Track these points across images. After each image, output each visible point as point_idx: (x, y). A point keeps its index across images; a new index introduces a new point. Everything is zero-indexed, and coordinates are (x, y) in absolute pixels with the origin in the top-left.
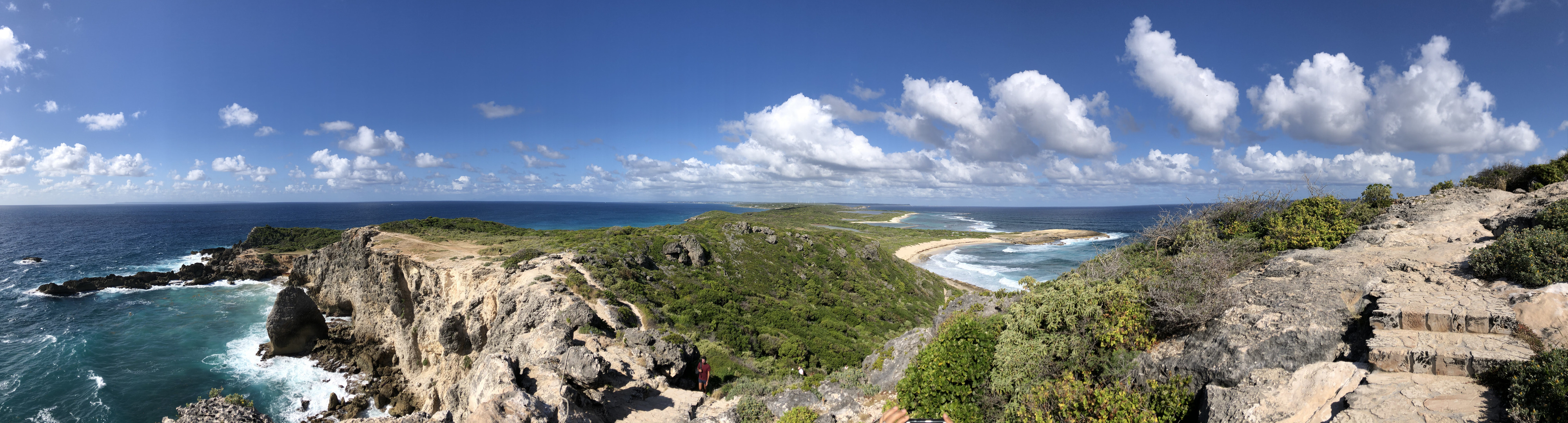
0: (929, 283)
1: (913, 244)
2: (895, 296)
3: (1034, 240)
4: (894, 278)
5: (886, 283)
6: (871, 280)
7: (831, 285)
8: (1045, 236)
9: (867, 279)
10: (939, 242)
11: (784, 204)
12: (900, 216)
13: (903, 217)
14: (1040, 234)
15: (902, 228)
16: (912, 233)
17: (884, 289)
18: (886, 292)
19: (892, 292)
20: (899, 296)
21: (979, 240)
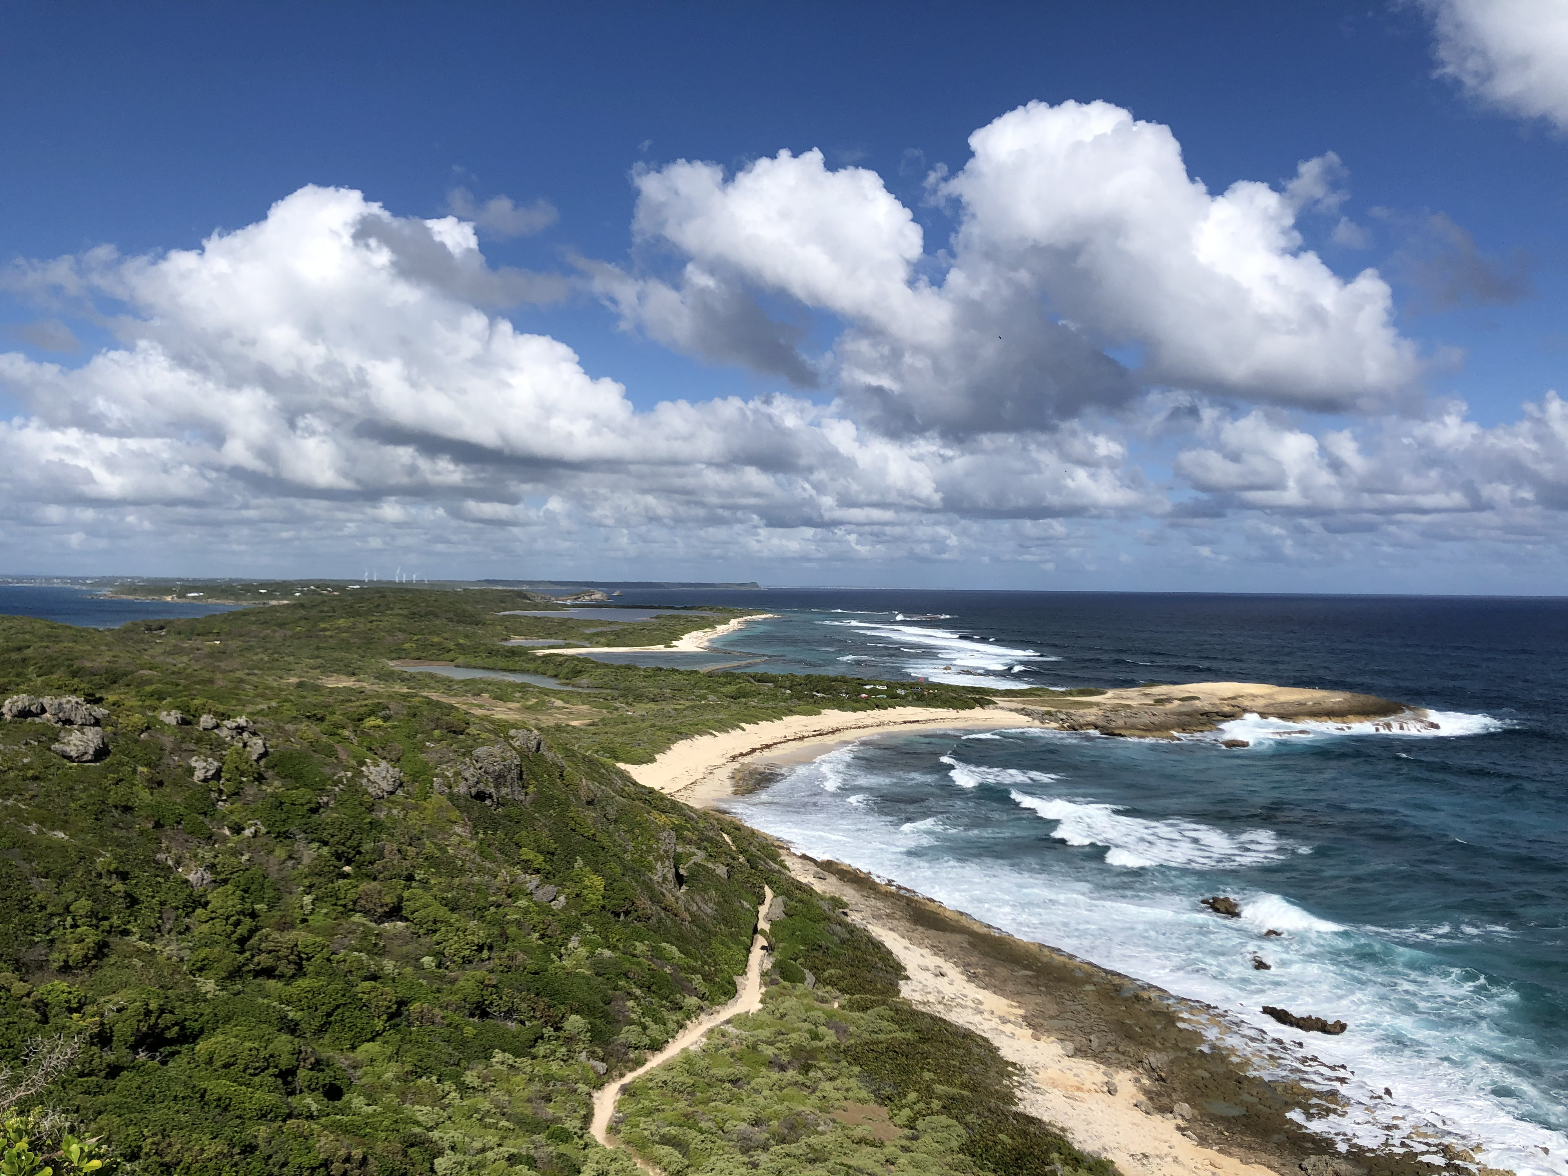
0: (711, 873)
1: (724, 727)
2: (555, 928)
3: (1146, 719)
4: (570, 864)
5: (534, 882)
6: (480, 870)
7: (308, 899)
8: (1187, 707)
9: (462, 871)
10: (813, 719)
11: (303, 584)
12: (712, 625)
13: (722, 629)
14: (1169, 700)
15: (704, 669)
16: (731, 689)
17: (523, 903)
18: (526, 912)
19: (549, 912)
20: (572, 927)
21: (952, 713)
